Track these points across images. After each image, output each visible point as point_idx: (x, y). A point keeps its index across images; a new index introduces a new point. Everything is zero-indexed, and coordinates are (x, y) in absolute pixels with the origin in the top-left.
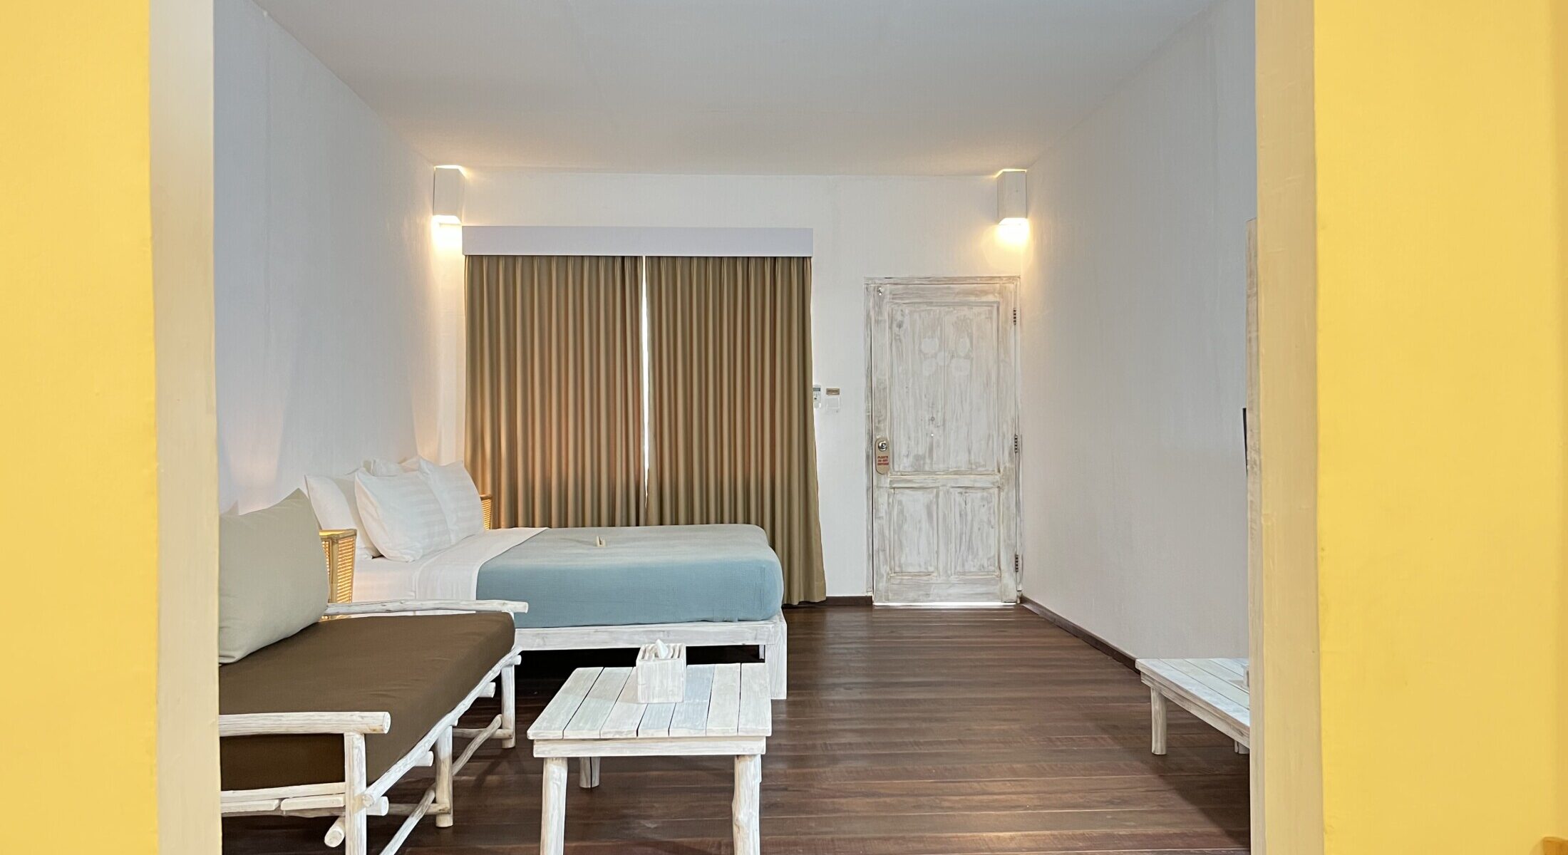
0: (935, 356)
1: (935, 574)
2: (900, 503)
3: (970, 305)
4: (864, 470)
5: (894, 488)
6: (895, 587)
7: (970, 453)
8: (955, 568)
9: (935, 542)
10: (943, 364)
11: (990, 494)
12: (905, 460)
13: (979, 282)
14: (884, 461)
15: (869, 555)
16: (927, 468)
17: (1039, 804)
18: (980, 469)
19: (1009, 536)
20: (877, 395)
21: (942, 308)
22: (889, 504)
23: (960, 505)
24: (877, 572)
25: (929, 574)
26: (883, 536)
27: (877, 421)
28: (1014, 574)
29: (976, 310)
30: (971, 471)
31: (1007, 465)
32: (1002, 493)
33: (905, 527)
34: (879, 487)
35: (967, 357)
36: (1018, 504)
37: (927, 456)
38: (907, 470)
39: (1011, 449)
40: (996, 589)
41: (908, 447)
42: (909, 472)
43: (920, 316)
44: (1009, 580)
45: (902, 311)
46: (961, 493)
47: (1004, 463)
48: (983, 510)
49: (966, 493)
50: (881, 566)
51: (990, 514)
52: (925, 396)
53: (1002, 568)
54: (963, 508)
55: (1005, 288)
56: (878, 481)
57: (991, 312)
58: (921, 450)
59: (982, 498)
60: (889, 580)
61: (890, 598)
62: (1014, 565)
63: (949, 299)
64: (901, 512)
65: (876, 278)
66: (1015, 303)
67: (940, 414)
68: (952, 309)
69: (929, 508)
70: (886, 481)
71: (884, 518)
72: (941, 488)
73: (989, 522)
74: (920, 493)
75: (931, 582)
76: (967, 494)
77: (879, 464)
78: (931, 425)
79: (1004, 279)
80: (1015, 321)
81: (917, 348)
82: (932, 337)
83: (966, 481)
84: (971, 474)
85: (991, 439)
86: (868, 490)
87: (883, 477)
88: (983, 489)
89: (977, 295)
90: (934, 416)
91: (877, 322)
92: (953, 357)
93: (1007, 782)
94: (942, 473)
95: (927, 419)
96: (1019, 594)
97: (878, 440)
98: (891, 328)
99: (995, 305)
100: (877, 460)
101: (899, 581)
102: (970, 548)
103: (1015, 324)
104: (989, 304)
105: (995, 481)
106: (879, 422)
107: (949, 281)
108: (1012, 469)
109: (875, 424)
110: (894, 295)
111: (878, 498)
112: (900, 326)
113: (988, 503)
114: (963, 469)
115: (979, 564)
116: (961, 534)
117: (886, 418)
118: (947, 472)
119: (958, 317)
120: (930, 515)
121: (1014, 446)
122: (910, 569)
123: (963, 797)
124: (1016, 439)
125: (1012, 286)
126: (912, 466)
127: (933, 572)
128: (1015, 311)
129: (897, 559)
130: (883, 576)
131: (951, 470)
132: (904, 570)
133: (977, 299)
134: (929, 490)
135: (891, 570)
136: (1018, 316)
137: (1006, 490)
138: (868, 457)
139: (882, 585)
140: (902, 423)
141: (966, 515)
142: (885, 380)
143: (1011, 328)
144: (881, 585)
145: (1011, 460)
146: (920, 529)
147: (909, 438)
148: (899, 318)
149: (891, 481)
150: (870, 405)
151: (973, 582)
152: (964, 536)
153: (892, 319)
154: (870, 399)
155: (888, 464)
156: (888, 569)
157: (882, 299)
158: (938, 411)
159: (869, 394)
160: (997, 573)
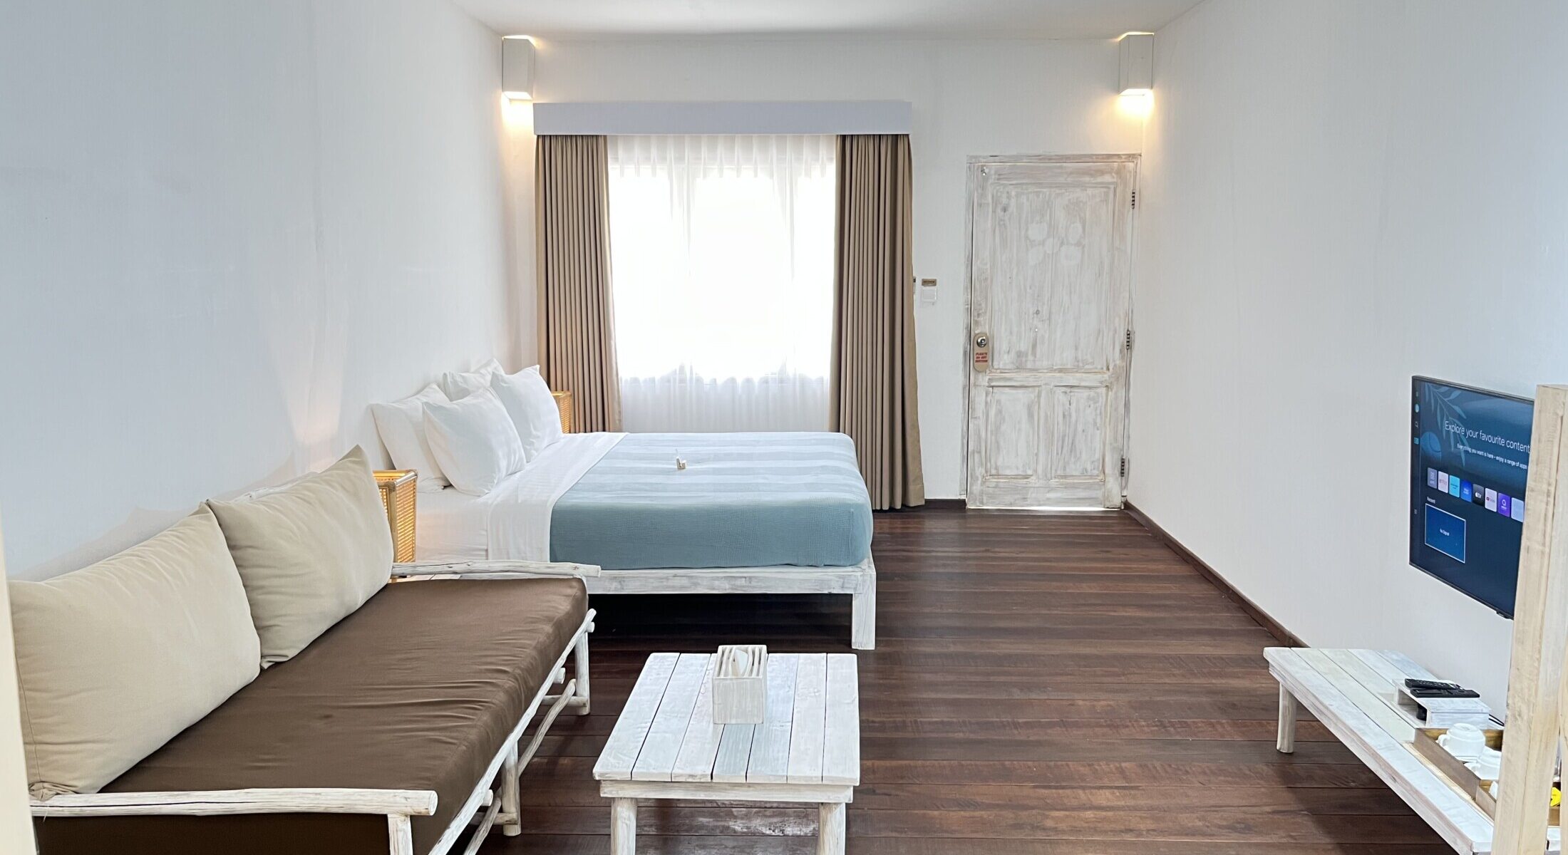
0: (1043, 243)
1: (1034, 478)
2: (998, 402)
3: (1084, 187)
4: (961, 366)
5: (993, 387)
6: (991, 490)
7: (1076, 349)
8: (1056, 471)
9: (1036, 443)
10: (1051, 252)
11: (1098, 393)
12: (1006, 356)
13: (1095, 160)
14: (982, 358)
15: (963, 456)
16: (1029, 365)
17: (1153, 827)
18: (1087, 367)
19: (1116, 440)
20: (978, 286)
21: (1053, 190)
22: (986, 403)
23: (1063, 405)
24: (971, 474)
25: (1027, 477)
26: (979, 437)
27: (976, 314)
28: (1120, 478)
29: (1090, 191)
30: (1076, 369)
31: (1118, 362)
32: (1110, 393)
33: (1003, 427)
34: (975, 385)
35: (1079, 244)
36: (1127, 405)
37: (1030, 352)
38: (1007, 367)
39: (1122, 346)
40: (1099, 494)
41: (1009, 343)
42: (1009, 369)
43: (1028, 199)
44: (1113, 484)
45: (1008, 193)
46: (1066, 393)
47: (1114, 361)
48: (1088, 411)
49: (1071, 392)
50: (976, 468)
51: (1096, 415)
52: (1030, 288)
53: (1106, 472)
54: (1067, 408)
55: (1124, 166)
56: (975, 378)
57: (1106, 194)
58: (1024, 346)
59: (1089, 398)
60: (983, 483)
61: (985, 501)
62: (1120, 470)
63: (1061, 180)
64: (1000, 412)
65: (980, 156)
66: (1134, 186)
67: (1045, 307)
68: (1063, 191)
69: (1029, 408)
70: (983, 380)
71: (981, 417)
72: (1043, 387)
73: (1095, 423)
74: (1021, 391)
75: (1030, 485)
76: (1072, 394)
77: (977, 361)
78: (1035, 319)
79: (1123, 157)
80: (1133, 205)
81: (1023, 233)
82: (1041, 222)
83: (1071, 379)
84: (1077, 372)
85: (1101, 335)
86: (964, 388)
87: (980, 376)
88: (1090, 388)
89: (1092, 175)
90: (1040, 309)
91: (980, 205)
92: (1062, 244)
93: (1116, 791)
94: (1045, 371)
95: (1031, 311)
96: (1123, 499)
97: (976, 335)
98: (994, 212)
99: (1112, 187)
100: (975, 357)
101: (995, 483)
102: (1073, 449)
103: (1133, 208)
104: (1105, 185)
105: (1104, 379)
106: (979, 315)
107: (1062, 159)
108: (1123, 367)
109: (974, 316)
110: (999, 175)
111: (974, 397)
112: (1005, 210)
113: (1095, 403)
114: (1069, 366)
115: (1081, 467)
116: (1064, 436)
117: (986, 312)
118: (1051, 370)
119: (1069, 200)
120: (1031, 415)
121: (1125, 344)
122: (1008, 472)
123: (1067, 813)
124: (1129, 334)
125: (1131, 165)
126: (1013, 363)
127: (1032, 475)
128: (1133, 193)
129: (993, 461)
130: (977, 479)
131: (1055, 368)
132: (1000, 473)
133: (1093, 180)
134: (1030, 389)
135: (986, 472)
136: (1136, 199)
137: (1114, 391)
138: (965, 353)
139: (976, 488)
140: (1004, 318)
141: (1070, 416)
142: (987, 269)
143: (1129, 211)
144: (974, 487)
145: (1122, 358)
146: (1020, 430)
147: (1011, 333)
148: (1004, 200)
149: (989, 379)
150: (970, 296)
151: (1074, 486)
152: (1067, 438)
153: (996, 201)
154: (969, 290)
155: (986, 361)
156: (984, 471)
157: (985, 179)
158: (1044, 304)
159: (969, 285)
160: (1101, 477)
